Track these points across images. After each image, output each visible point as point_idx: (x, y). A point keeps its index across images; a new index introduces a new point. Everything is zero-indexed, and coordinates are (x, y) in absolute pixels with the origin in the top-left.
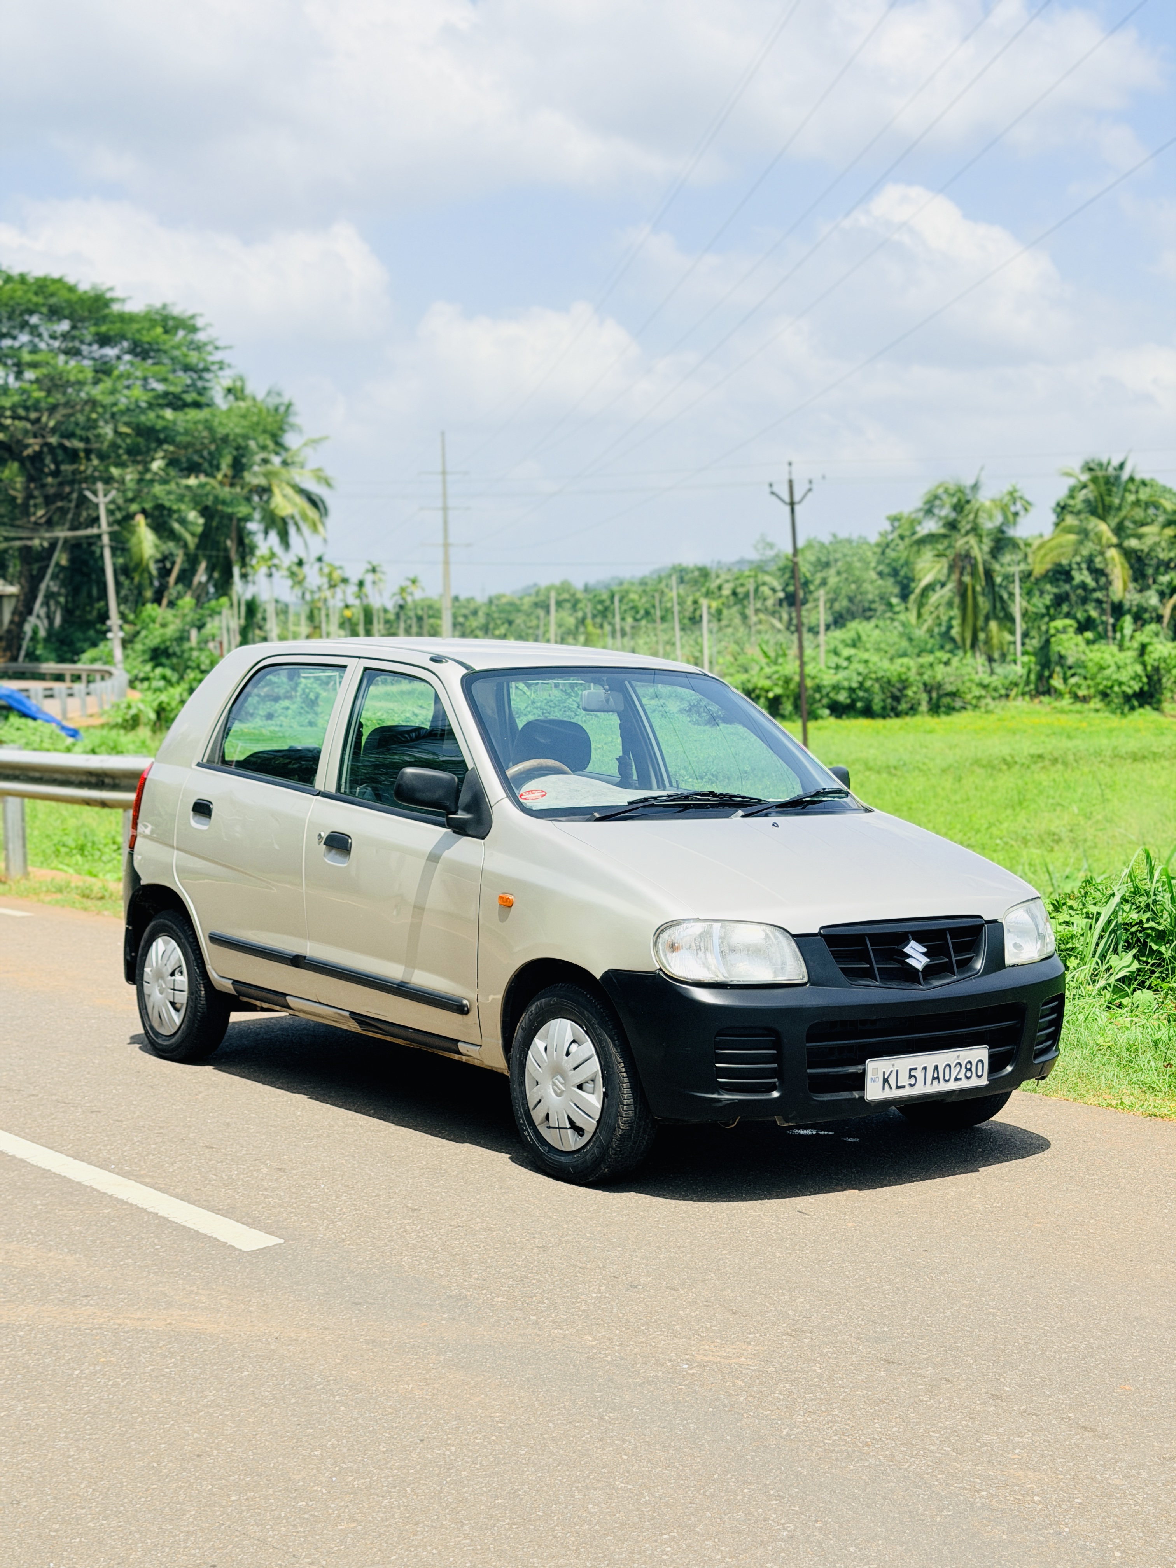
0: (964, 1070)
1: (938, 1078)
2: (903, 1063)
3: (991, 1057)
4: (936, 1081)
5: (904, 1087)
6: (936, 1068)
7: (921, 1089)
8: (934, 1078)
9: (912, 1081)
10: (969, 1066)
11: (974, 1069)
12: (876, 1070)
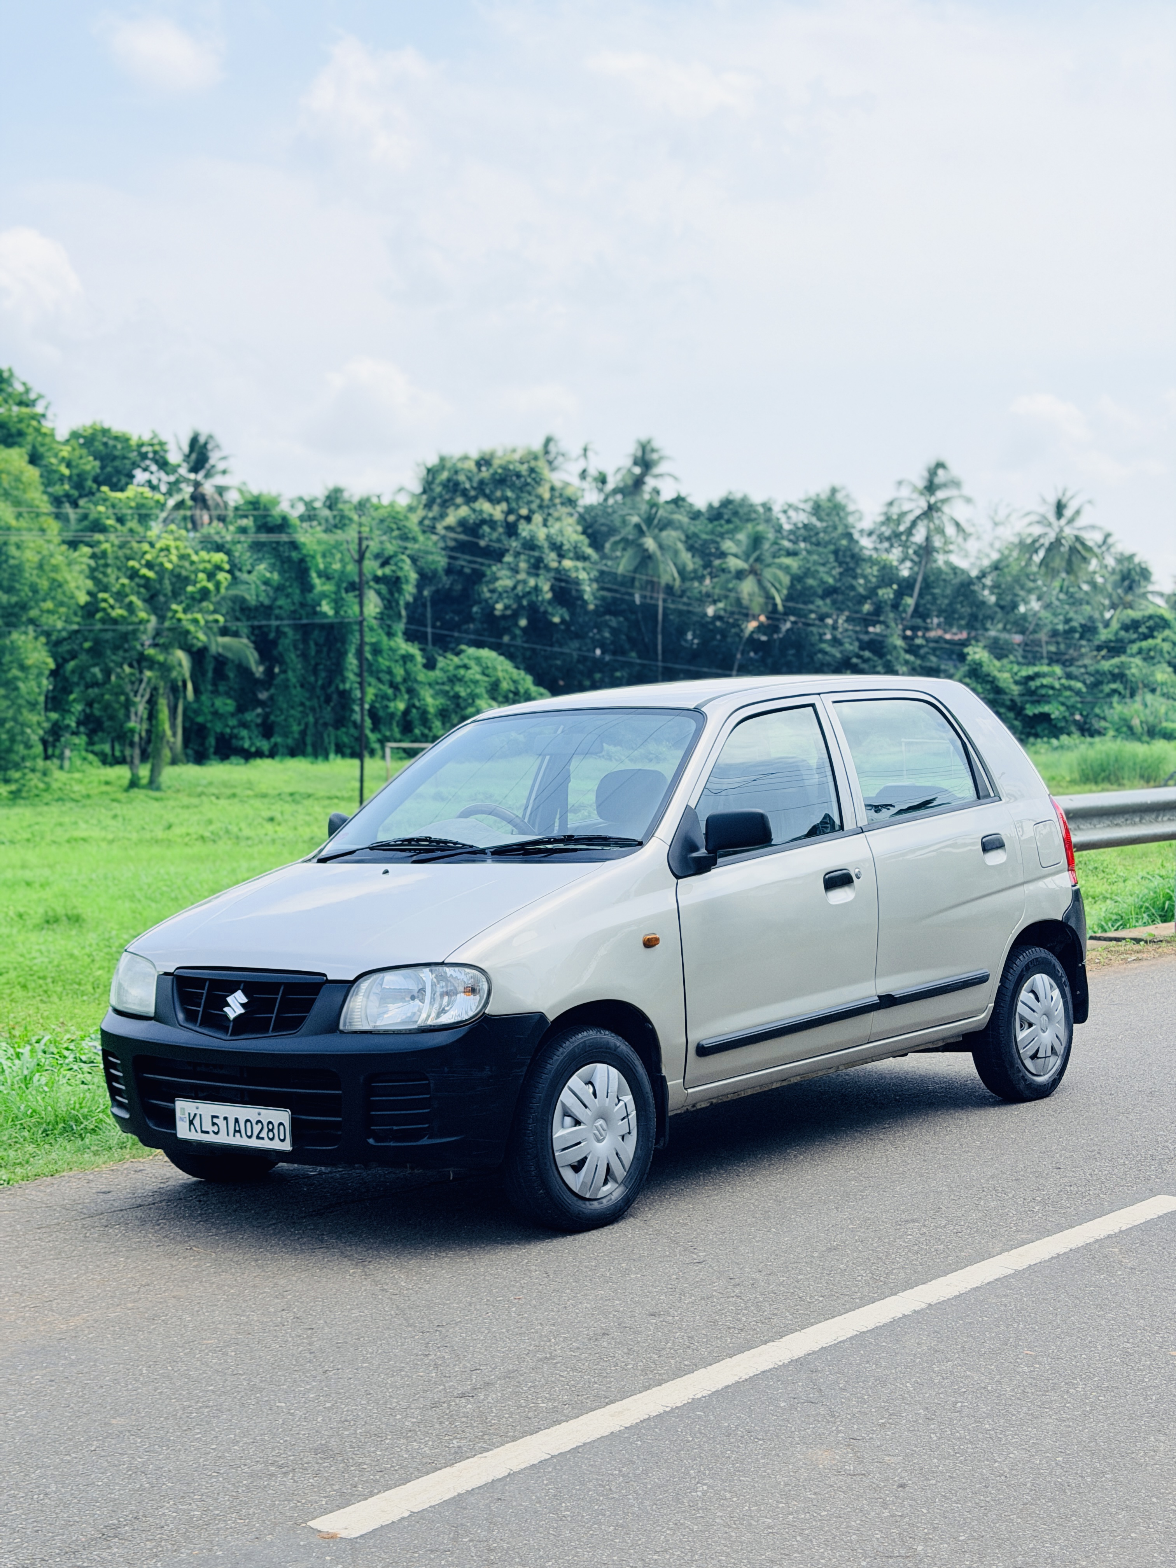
0: (266, 1130)
1: (239, 1131)
2: (207, 1109)
3: (294, 1122)
4: (238, 1135)
5: (207, 1132)
6: (237, 1120)
7: (223, 1139)
8: (235, 1131)
9: (215, 1129)
10: (271, 1127)
11: (276, 1131)
12: (183, 1109)
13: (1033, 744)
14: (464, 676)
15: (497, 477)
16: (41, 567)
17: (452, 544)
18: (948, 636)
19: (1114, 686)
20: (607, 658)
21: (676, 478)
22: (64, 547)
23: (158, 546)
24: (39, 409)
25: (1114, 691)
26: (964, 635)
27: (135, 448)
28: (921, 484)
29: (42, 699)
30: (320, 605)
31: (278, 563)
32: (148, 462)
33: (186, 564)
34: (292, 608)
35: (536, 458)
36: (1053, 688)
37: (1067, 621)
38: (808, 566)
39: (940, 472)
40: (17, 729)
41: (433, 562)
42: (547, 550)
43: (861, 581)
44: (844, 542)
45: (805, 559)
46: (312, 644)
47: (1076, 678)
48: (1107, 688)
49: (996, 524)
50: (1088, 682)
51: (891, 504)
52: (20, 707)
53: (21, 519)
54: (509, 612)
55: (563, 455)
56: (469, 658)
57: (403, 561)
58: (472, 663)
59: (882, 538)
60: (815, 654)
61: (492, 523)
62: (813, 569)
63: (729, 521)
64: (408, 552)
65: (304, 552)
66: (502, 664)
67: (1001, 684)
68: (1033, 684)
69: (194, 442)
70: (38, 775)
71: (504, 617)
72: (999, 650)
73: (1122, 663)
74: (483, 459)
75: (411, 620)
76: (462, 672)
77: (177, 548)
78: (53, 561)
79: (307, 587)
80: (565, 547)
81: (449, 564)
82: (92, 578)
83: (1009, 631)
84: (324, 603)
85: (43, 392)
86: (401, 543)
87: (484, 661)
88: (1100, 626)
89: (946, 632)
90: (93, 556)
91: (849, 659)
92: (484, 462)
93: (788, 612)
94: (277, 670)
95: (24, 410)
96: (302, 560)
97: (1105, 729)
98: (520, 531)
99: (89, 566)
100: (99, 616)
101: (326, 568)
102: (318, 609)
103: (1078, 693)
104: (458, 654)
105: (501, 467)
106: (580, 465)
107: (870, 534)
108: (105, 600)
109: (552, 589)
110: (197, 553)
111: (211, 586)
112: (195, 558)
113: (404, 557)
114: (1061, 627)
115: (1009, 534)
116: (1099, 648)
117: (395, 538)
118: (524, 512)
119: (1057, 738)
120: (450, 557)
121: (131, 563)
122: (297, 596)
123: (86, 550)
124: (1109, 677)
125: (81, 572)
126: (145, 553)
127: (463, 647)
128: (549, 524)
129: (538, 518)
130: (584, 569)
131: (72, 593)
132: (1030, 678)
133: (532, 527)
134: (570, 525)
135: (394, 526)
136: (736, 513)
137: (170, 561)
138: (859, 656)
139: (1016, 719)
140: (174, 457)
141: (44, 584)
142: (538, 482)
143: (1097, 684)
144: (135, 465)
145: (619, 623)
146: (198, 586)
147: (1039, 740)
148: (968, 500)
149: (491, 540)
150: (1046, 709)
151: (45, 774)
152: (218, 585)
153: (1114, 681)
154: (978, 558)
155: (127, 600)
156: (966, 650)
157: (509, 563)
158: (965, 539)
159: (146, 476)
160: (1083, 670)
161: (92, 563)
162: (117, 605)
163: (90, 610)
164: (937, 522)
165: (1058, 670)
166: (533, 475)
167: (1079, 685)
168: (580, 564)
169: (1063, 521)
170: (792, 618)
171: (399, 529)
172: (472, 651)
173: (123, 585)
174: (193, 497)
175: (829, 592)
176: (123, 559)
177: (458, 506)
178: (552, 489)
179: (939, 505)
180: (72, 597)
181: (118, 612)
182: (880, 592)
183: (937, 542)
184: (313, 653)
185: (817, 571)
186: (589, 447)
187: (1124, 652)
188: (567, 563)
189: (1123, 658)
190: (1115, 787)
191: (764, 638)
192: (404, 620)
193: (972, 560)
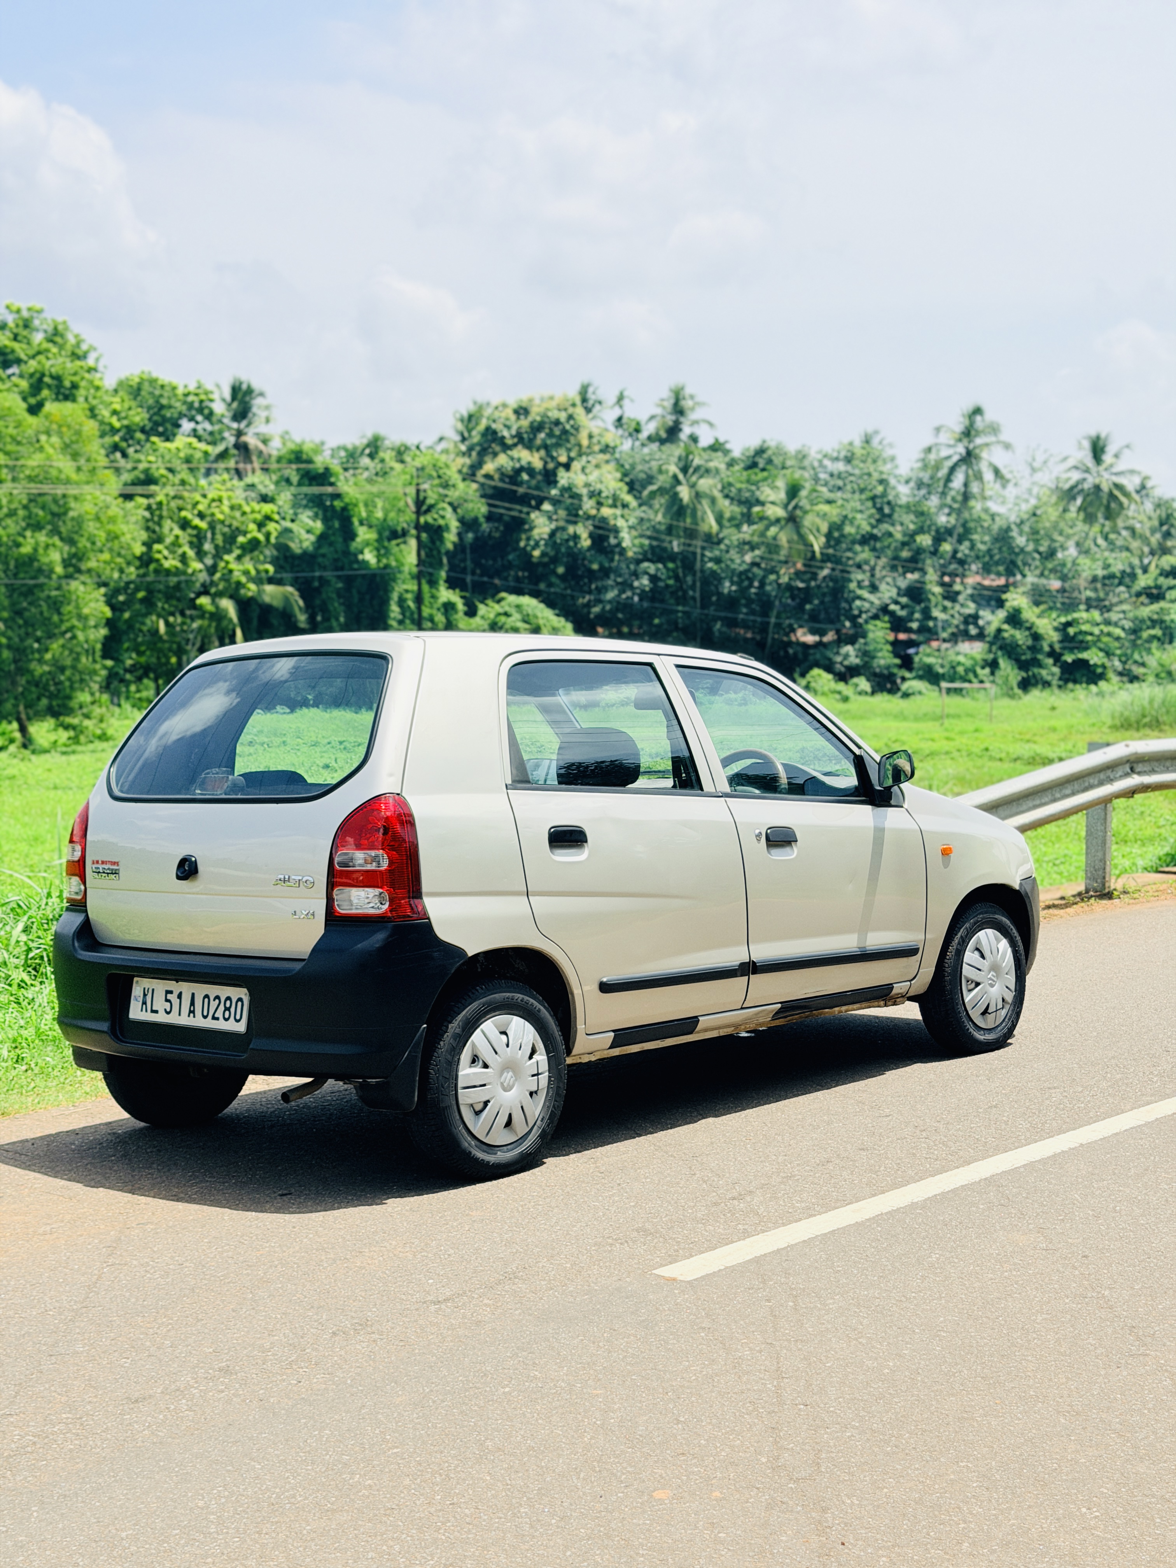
13: (1072, 691)
14: (504, 624)
15: (536, 424)
16: (97, 518)
17: (490, 492)
18: (987, 583)
19: (1153, 632)
20: (645, 604)
21: (711, 425)
22: (120, 500)
23: (210, 496)
24: (91, 362)
25: (1154, 637)
26: (1002, 581)
27: (181, 397)
28: (959, 428)
29: (99, 646)
30: (362, 552)
31: (320, 513)
32: (193, 412)
33: (237, 514)
34: (336, 556)
35: (574, 405)
36: (1091, 634)
37: (1107, 566)
38: (844, 513)
39: (978, 418)
40: (77, 677)
41: (472, 510)
42: (585, 499)
43: (899, 528)
44: (880, 489)
45: (842, 506)
46: (354, 591)
47: (1116, 625)
48: (1145, 635)
49: (1034, 470)
50: (1127, 627)
51: (929, 450)
52: (78, 654)
53: (81, 473)
54: (546, 560)
55: (600, 403)
56: (510, 605)
57: (444, 509)
58: (512, 611)
59: (920, 485)
60: (853, 600)
61: (530, 471)
62: (850, 516)
63: (763, 470)
64: (447, 500)
65: (347, 500)
66: (542, 612)
67: (1041, 631)
68: (1071, 631)
69: (236, 390)
70: (94, 721)
71: (540, 564)
72: (1038, 597)
73: (1162, 609)
74: (521, 408)
75: (452, 568)
76: (503, 619)
77: (229, 498)
78: (110, 513)
79: (350, 535)
80: (604, 495)
81: (490, 512)
82: (148, 529)
83: (1047, 578)
84: (366, 551)
85: (95, 344)
86: (441, 491)
87: (525, 608)
88: (1139, 571)
89: (984, 578)
90: (149, 508)
91: (887, 605)
92: (521, 411)
93: (826, 558)
94: (319, 618)
95: (78, 363)
96: (344, 509)
97: (1145, 674)
98: (558, 479)
99: (144, 517)
100: (152, 567)
101: (368, 516)
102: (360, 557)
103: (1118, 639)
104: (499, 601)
105: (538, 414)
106: (616, 413)
107: (907, 482)
108: (159, 552)
109: (591, 536)
110: (248, 504)
111: (261, 537)
112: (247, 509)
113: (446, 506)
114: (1100, 573)
115: (1046, 478)
116: (1138, 595)
117: (437, 486)
118: (563, 459)
119: (1096, 684)
120: (489, 505)
121: (183, 514)
122: (340, 546)
123: (143, 501)
124: (1149, 623)
125: (136, 523)
126: (197, 503)
127: (503, 594)
128: (587, 471)
129: (576, 466)
130: (623, 516)
131: (128, 544)
132: (1069, 624)
133: (571, 474)
134: (609, 472)
135: (434, 474)
136: (770, 461)
137: (222, 512)
138: (896, 603)
139: (1055, 665)
140: (219, 408)
141: (102, 535)
142: (577, 429)
143: (1135, 631)
144: (181, 415)
145: (658, 570)
146: (249, 536)
147: (1078, 686)
148: (1007, 446)
149: (529, 488)
150: (1084, 655)
151: (101, 720)
152: (268, 535)
153: (1153, 627)
154: (1016, 504)
155: (180, 551)
156: (1004, 597)
157: (547, 512)
158: (1004, 486)
159: (192, 425)
160: (1121, 616)
161: (147, 514)
162: (171, 556)
163: (146, 560)
164: (975, 468)
165: (1096, 615)
166: (572, 422)
167: (1118, 632)
168: (618, 512)
169: (1101, 468)
170: (829, 565)
171: (439, 477)
172: (512, 599)
173: (177, 537)
174: (237, 446)
175: (867, 539)
176: (176, 511)
177: (495, 454)
178: (590, 437)
179: (977, 451)
180: (129, 548)
181: (170, 563)
182: (919, 538)
183: (975, 488)
184: (356, 600)
185: (854, 518)
186: (626, 394)
187: (1164, 598)
188: (606, 512)
189: (1162, 604)
190: (1156, 733)
191: (801, 585)
192: (446, 568)
193: (1010, 506)
